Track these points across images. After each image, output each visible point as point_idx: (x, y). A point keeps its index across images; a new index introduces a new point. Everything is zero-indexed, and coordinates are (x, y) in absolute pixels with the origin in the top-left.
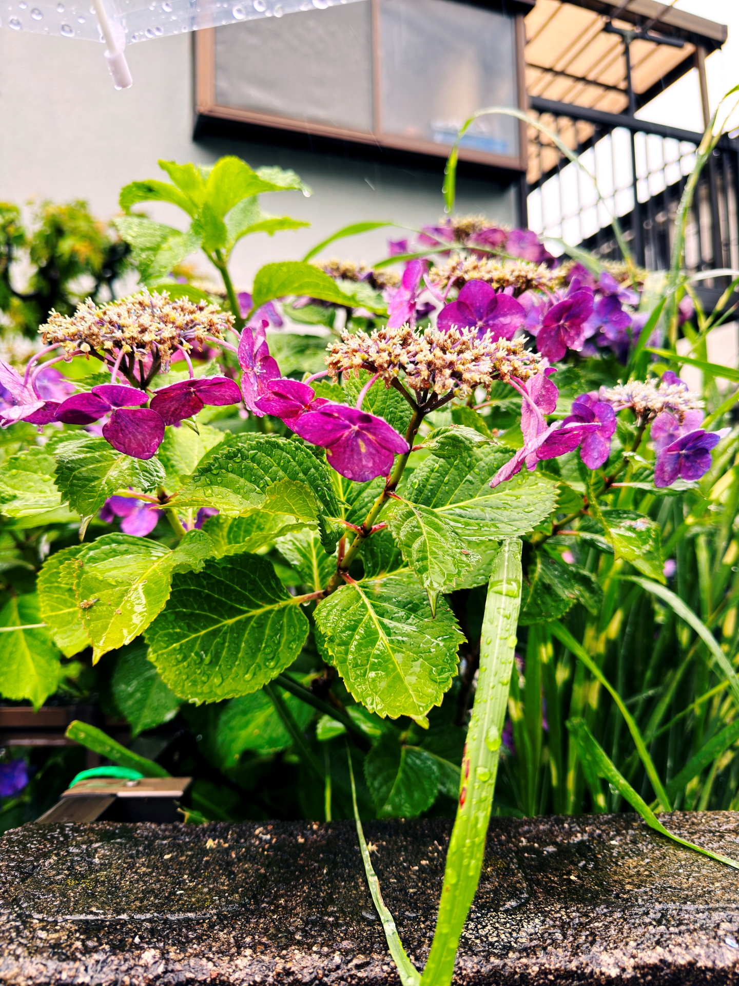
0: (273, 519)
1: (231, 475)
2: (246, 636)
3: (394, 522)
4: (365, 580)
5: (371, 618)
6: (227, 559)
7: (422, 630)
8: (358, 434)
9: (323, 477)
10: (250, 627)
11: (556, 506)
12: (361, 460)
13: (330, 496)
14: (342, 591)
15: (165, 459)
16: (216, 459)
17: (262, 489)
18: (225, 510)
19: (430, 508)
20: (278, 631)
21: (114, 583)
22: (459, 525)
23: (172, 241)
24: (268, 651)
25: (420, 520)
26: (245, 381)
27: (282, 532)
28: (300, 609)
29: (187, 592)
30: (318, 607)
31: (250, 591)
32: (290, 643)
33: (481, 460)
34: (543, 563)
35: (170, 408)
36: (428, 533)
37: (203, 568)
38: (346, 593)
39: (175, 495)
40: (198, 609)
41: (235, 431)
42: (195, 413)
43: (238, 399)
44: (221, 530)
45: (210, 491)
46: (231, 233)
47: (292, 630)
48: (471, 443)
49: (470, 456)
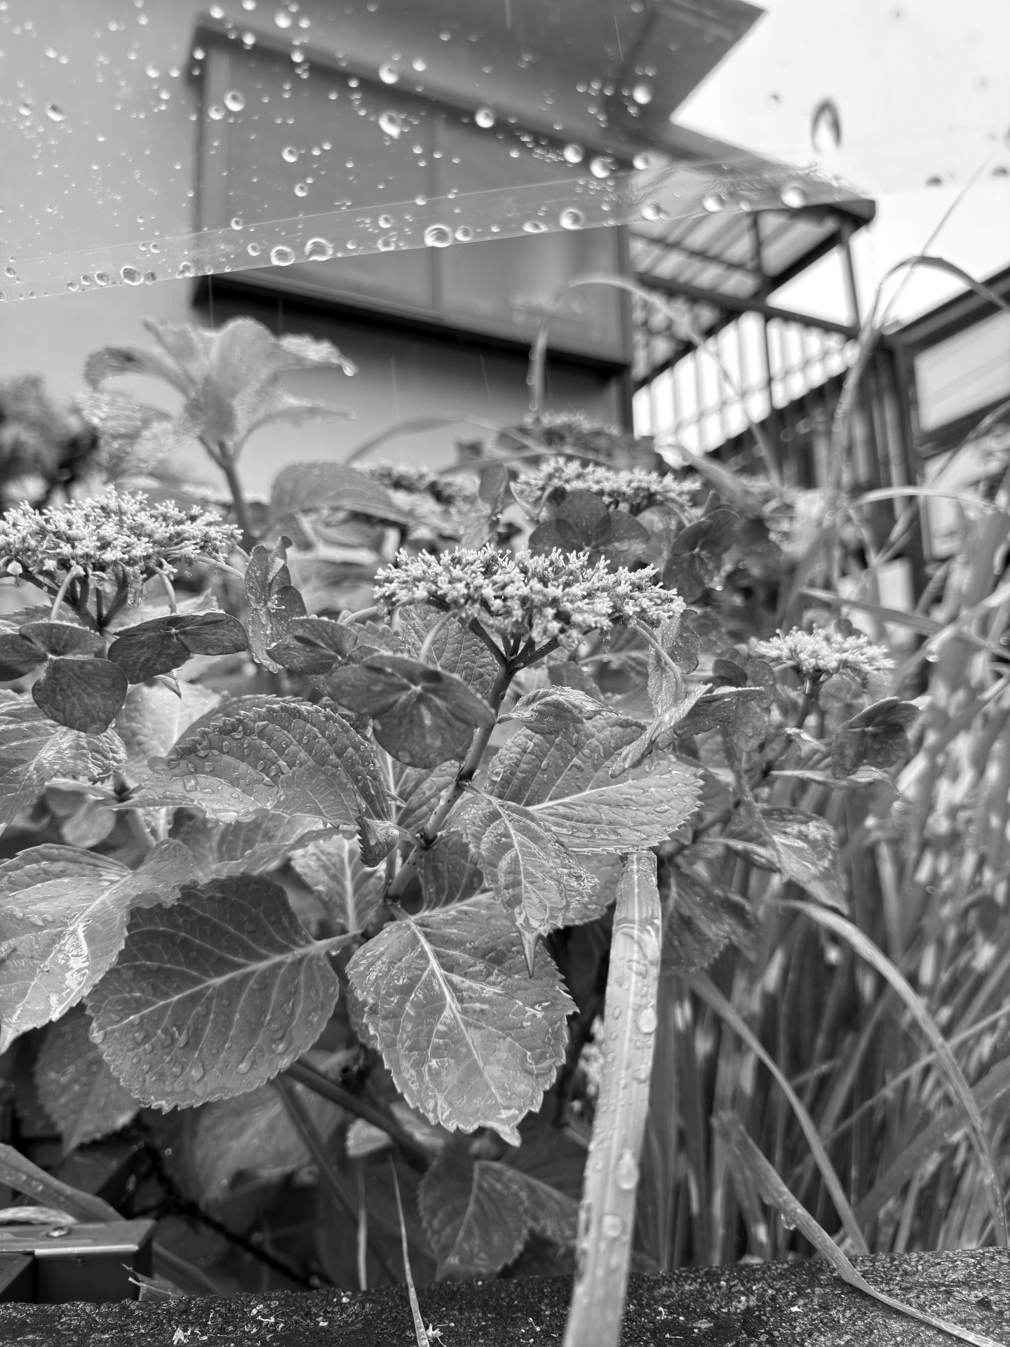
0: (289, 822)
1: (226, 758)
2: (242, 1003)
3: (473, 829)
4: (425, 913)
5: (433, 974)
6: (217, 884)
7: (510, 993)
8: (421, 698)
9: (366, 760)
10: (246, 991)
11: (699, 803)
12: (423, 737)
13: (376, 788)
14: (390, 932)
15: (129, 734)
16: (204, 734)
17: (273, 778)
18: (214, 811)
19: (521, 806)
20: (290, 994)
21: (40, 923)
22: (565, 831)
23: (157, 427)
24: (275, 1026)
25: (509, 824)
26: (254, 621)
27: (301, 842)
28: (326, 961)
29: (152, 935)
30: (354, 957)
31: (250, 933)
32: (309, 1014)
33: (593, 736)
34: (679, 885)
35: (138, 658)
36: (521, 845)
37: (178, 900)
38: (396, 935)
39: (139, 788)
40: (170, 961)
41: (236, 692)
42: (177, 666)
43: (243, 646)
44: (209, 838)
45: (193, 782)
46: (242, 421)
47: (313, 993)
48: (581, 712)
49: (578, 732)
